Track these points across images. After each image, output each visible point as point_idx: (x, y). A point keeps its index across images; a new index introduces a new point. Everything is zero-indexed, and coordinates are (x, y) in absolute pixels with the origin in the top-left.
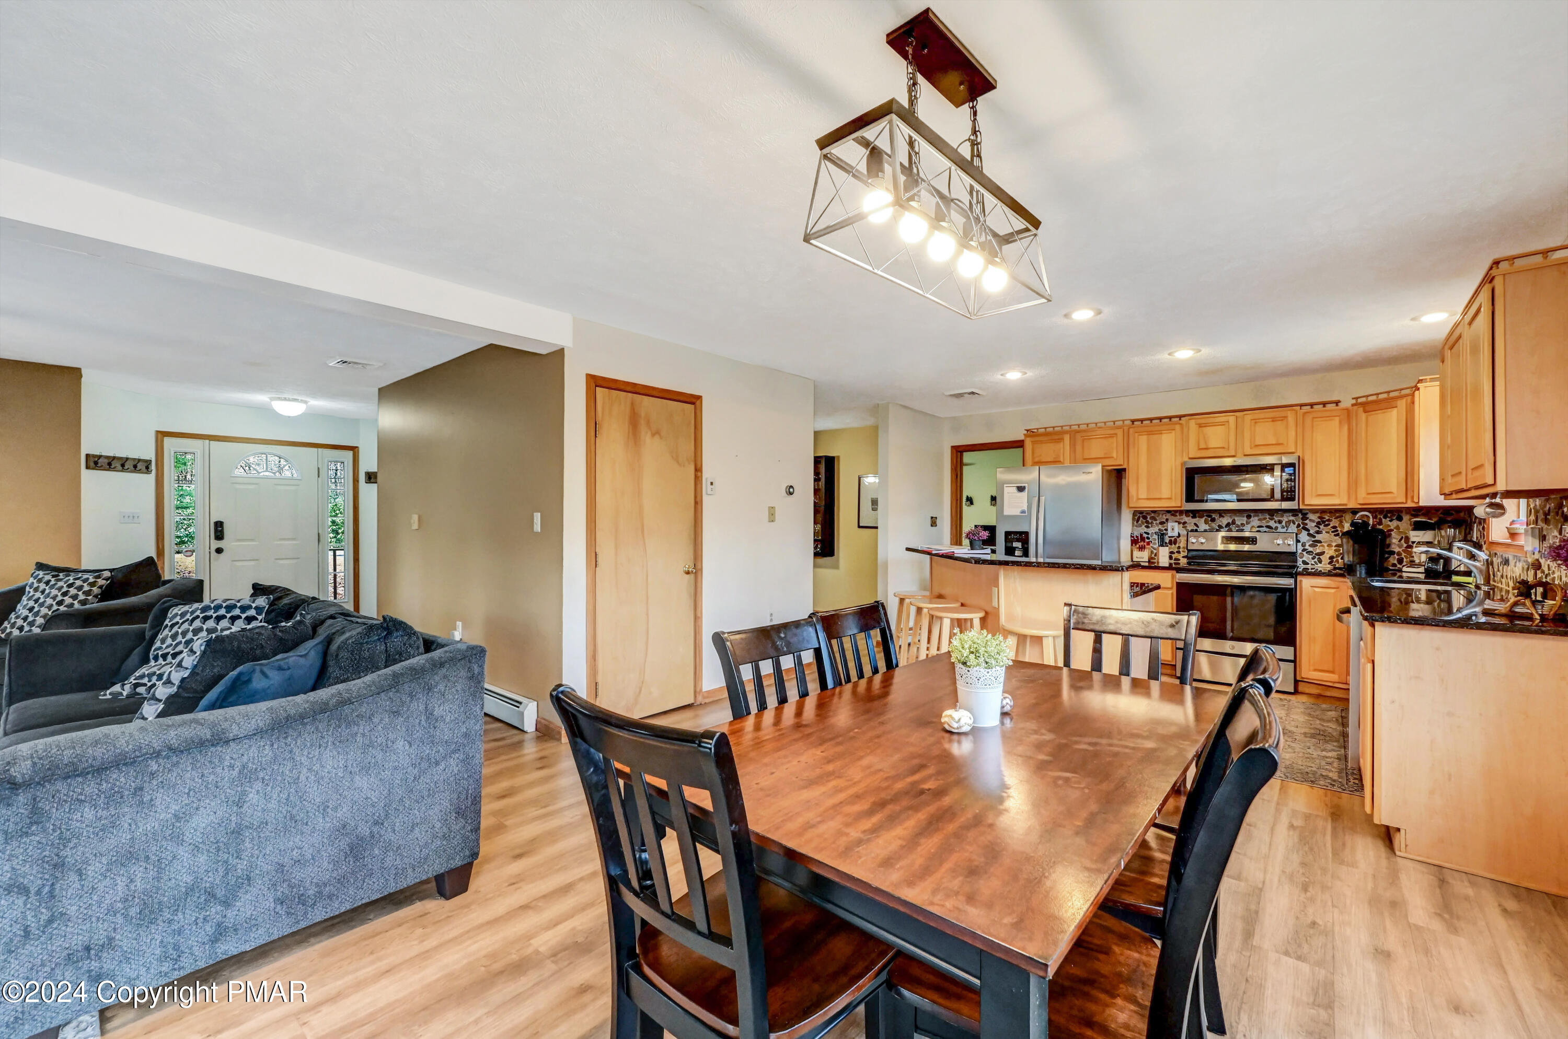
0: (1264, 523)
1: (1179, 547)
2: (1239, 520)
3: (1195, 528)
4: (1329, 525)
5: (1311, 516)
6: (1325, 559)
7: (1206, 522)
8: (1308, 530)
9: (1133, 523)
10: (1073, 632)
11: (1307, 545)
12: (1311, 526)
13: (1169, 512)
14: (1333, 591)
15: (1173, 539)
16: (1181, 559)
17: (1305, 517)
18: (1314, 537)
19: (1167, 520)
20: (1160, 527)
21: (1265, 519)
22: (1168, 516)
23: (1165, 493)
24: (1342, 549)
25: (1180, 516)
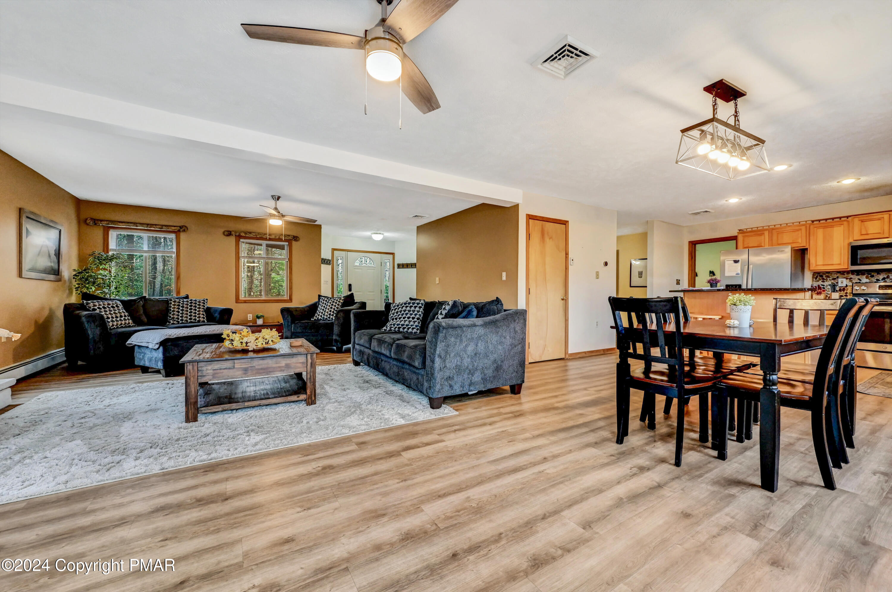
1: (846, 293)
3: (859, 281)
7: (867, 277)
9: (813, 279)
10: (778, 310)
13: (839, 272)
15: (842, 288)
19: (838, 277)
20: (833, 281)
23: (836, 261)
25: (847, 275)
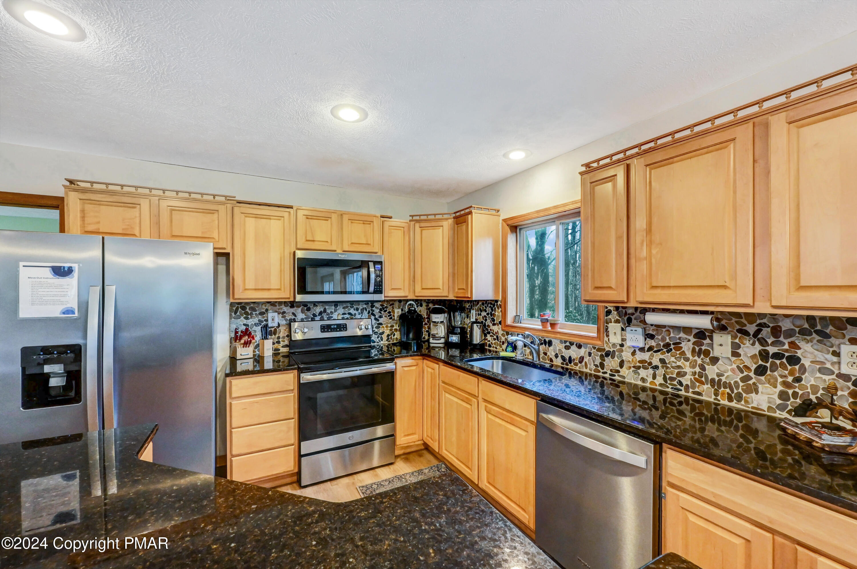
0: (347, 311)
1: (279, 338)
2: (330, 309)
3: (293, 317)
4: (386, 310)
5: (376, 304)
6: (385, 337)
7: (302, 312)
8: (374, 315)
9: (231, 315)
11: (374, 327)
12: (376, 311)
13: (268, 302)
14: (414, 368)
15: (273, 329)
16: (281, 349)
17: (373, 306)
18: (378, 320)
19: (267, 310)
20: (260, 317)
21: (347, 307)
22: (268, 306)
23: (274, 283)
24: (393, 328)
25: (279, 306)
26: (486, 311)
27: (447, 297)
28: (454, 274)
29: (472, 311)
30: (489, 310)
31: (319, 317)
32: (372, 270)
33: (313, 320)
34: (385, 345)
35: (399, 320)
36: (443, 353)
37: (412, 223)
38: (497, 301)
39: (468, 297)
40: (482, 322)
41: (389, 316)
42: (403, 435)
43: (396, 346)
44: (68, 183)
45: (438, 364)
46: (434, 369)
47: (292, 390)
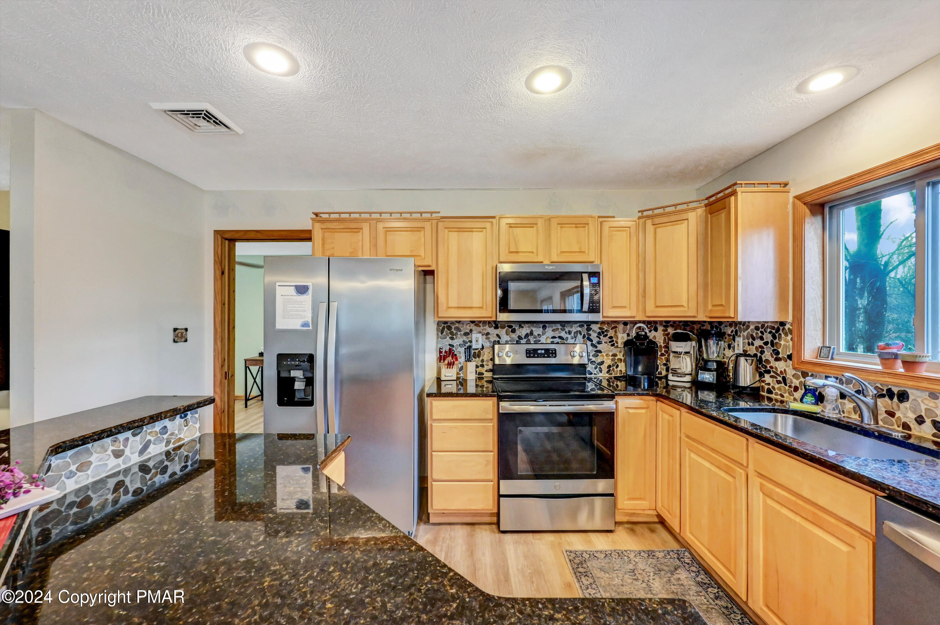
0: (557, 334)
1: (483, 361)
2: (537, 331)
3: (498, 339)
4: (607, 335)
5: (593, 326)
6: (604, 367)
8: (591, 340)
9: (438, 334)
11: (591, 355)
12: (594, 336)
13: (473, 322)
14: (643, 411)
15: (477, 351)
16: (485, 373)
17: (589, 329)
18: (596, 347)
19: (471, 331)
20: (465, 338)
21: (557, 329)
22: (472, 326)
23: (476, 301)
24: (616, 358)
25: (483, 326)
26: (762, 338)
27: (694, 317)
28: (706, 285)
29: (737, 339)
30: (768, 337)
31: (525, 340)
32: (586, 283)
33: (518, 343)
34: (604, 379)
35: (624, 347)
36: (689, 396)
37: (642, 221)
38: (782, 324)
39: (730, 318)
40: (755, 355)
41: (610, 342)
42: (626, 497)
43: (621, 381)
44: (314, 216)
45: (679, 410)
46: (672, 416)
47: (491, 419)
